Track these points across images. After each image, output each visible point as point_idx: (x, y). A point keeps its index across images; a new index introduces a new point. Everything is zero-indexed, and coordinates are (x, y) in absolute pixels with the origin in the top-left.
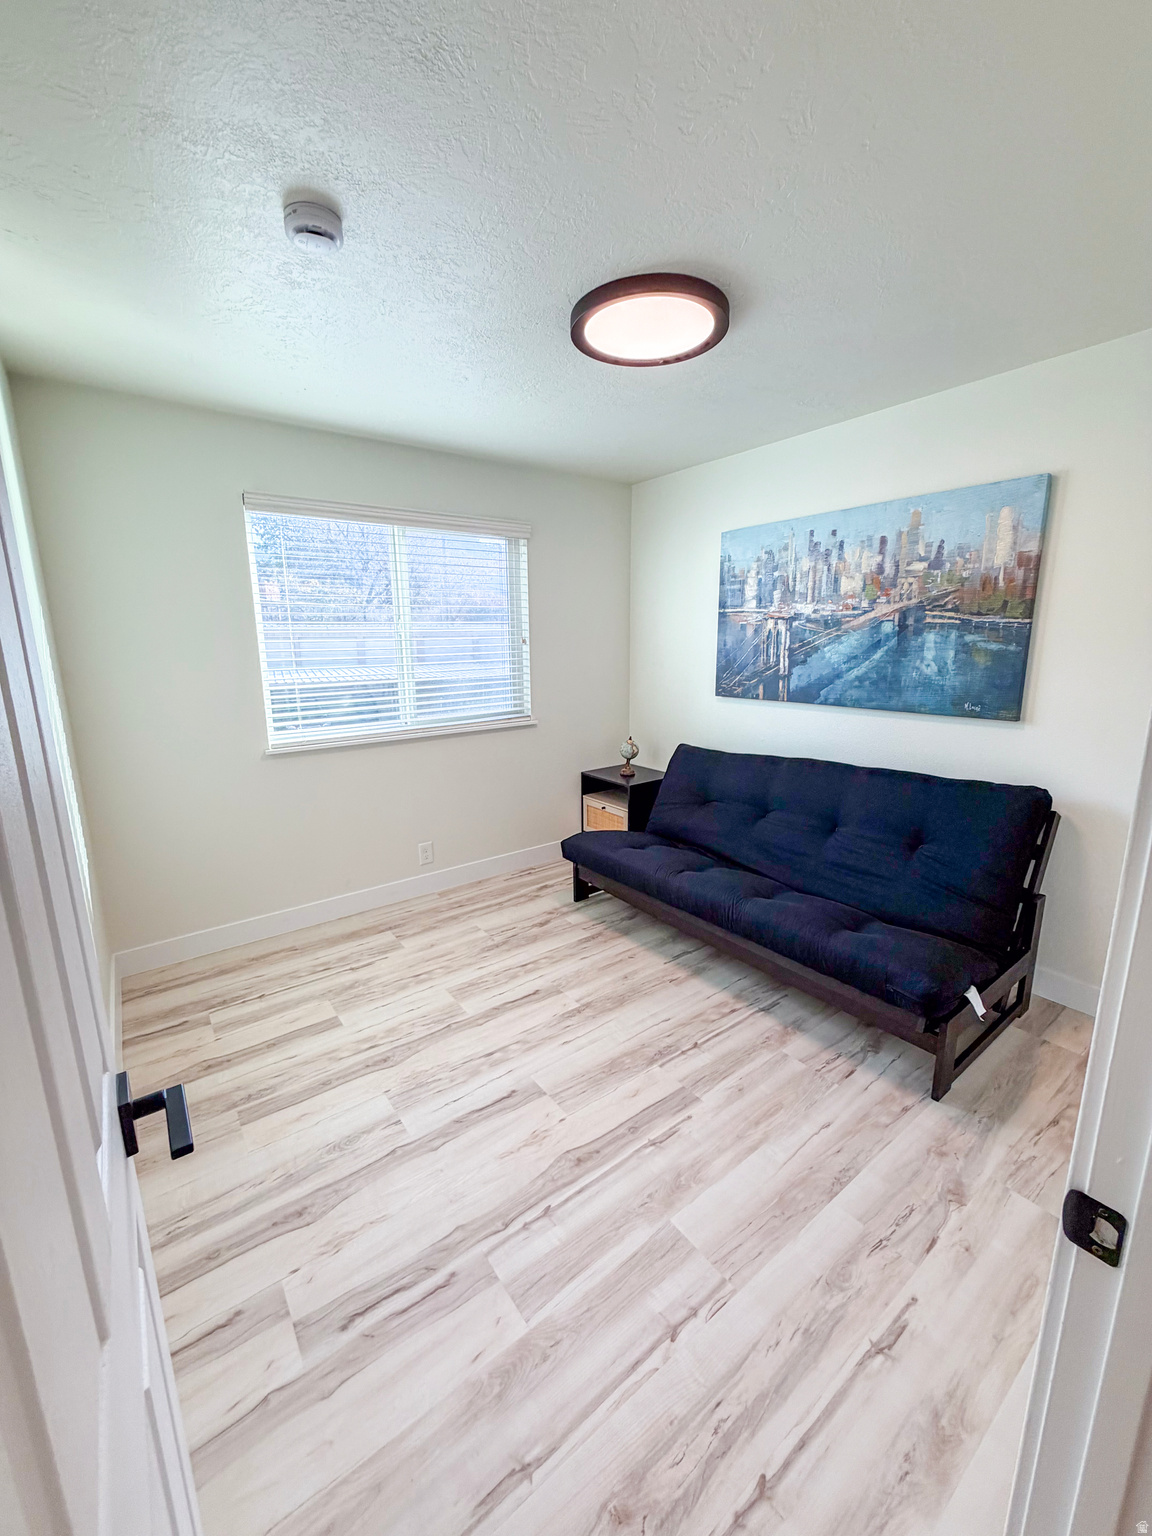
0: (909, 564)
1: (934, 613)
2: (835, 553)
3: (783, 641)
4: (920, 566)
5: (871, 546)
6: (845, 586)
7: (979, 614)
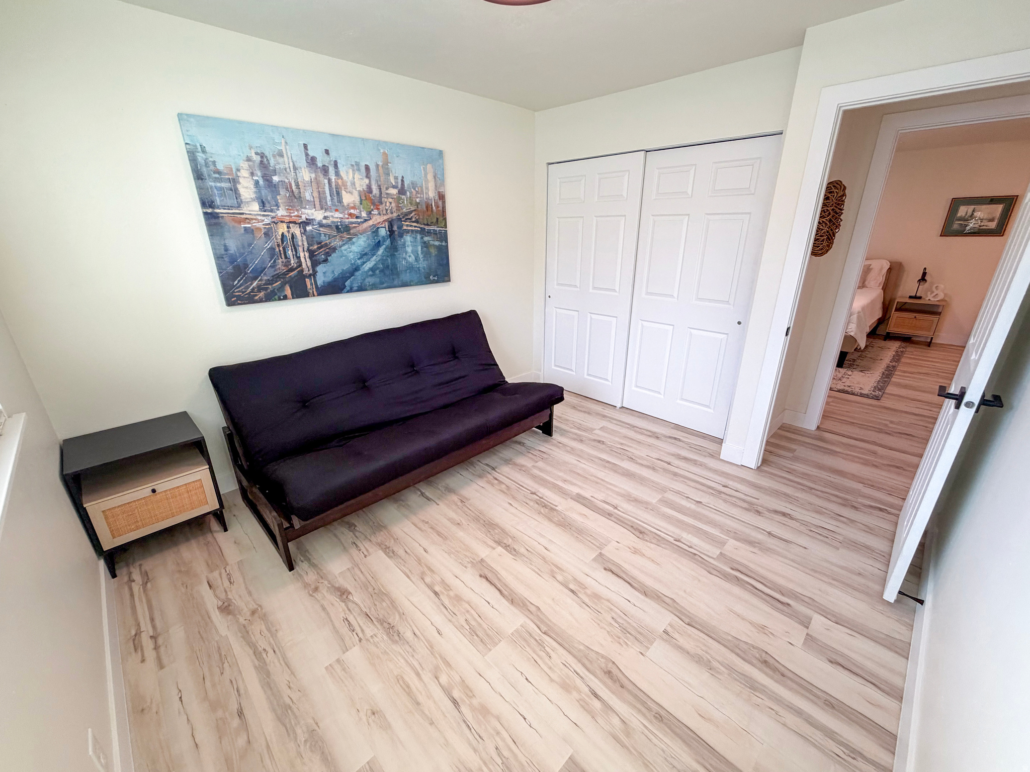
0: (387, 189)
1: (407, 223)
2: (332, 170)
3: (300, 243)
4: (394, 191)
5: (359, 170)
6: (349, 198)
7: (428, 225)
